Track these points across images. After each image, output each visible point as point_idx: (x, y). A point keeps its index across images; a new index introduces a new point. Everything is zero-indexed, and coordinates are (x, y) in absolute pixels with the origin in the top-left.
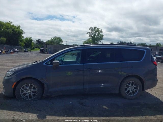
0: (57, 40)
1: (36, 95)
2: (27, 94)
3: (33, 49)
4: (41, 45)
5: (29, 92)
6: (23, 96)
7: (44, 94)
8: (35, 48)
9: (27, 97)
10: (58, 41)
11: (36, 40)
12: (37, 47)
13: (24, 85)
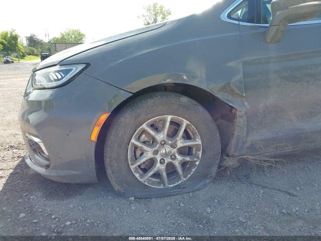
0: (73, 36)
1: (197, 163)
2: (158, 165)
3: (23, 57)
4: (39, 48)
5: (166, 155)
6: (141, 176)
7: (228, 156)
8: (27, 56)
9: (157, 175)
10: (75, 37)
11: (26, 37)
12: (31, 53)
13: (144, 126)
